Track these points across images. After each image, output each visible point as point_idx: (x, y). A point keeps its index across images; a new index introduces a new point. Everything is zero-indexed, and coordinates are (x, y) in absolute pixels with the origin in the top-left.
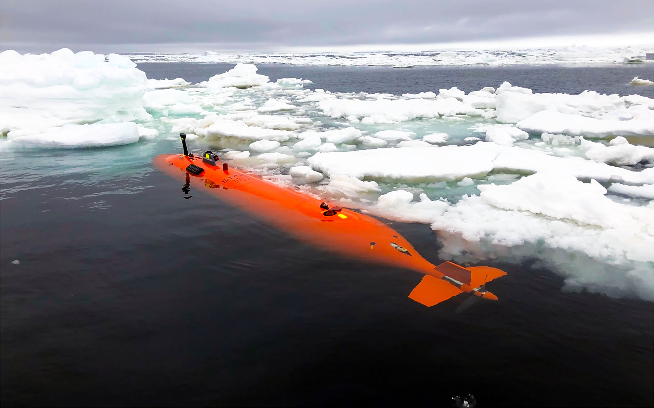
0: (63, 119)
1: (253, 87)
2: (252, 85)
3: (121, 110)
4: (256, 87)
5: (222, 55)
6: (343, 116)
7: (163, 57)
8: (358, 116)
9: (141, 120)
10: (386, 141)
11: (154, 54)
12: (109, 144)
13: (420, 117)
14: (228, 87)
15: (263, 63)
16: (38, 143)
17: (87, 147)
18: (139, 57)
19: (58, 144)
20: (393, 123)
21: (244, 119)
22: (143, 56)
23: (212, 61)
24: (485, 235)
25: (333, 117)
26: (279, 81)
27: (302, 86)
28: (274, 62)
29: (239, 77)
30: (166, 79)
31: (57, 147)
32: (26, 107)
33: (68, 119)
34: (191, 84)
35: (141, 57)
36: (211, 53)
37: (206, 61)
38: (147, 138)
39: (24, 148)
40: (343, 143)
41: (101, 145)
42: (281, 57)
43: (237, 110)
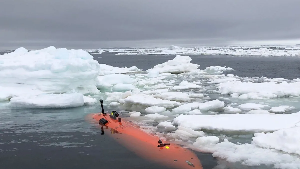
0: (43, 91)
1: (184, 73)
2: (183, 72)
3: (80, 87)
4: (187, 73)
5: (184, 48)
6: (230, 93)
7: (138, 50)
8: (239, 94)
9: (92, 93)
10: (241, 110)
11: (133, 48)
12: (64, 106)
13: (288, 95)
14: (165, 73)
15: (211, 54)
16: (25, 105)
17: (51, 108)
18: (120, 50)
19: (35, 105)
20: (262, 99)
21: (157, 94)
22: (123, 50)
23: (172, 53)
24: (241, 160)
25: (222, 94)
26: (208, 68)
27: (222, 72)
28: (220, 53)
29: (174, 65)
30: (126, 67)
31: (34, 107)
32: (24, 83)
33: (46, 91)
34: (142, 71)
35: (122, 51)
36: (176, 47)
37: (167, 54)
38: (89, 104)
39: (17, 107)
40: (209, 110)
41: (59, 107)
42: (229, 49)
43: (157, 89)
